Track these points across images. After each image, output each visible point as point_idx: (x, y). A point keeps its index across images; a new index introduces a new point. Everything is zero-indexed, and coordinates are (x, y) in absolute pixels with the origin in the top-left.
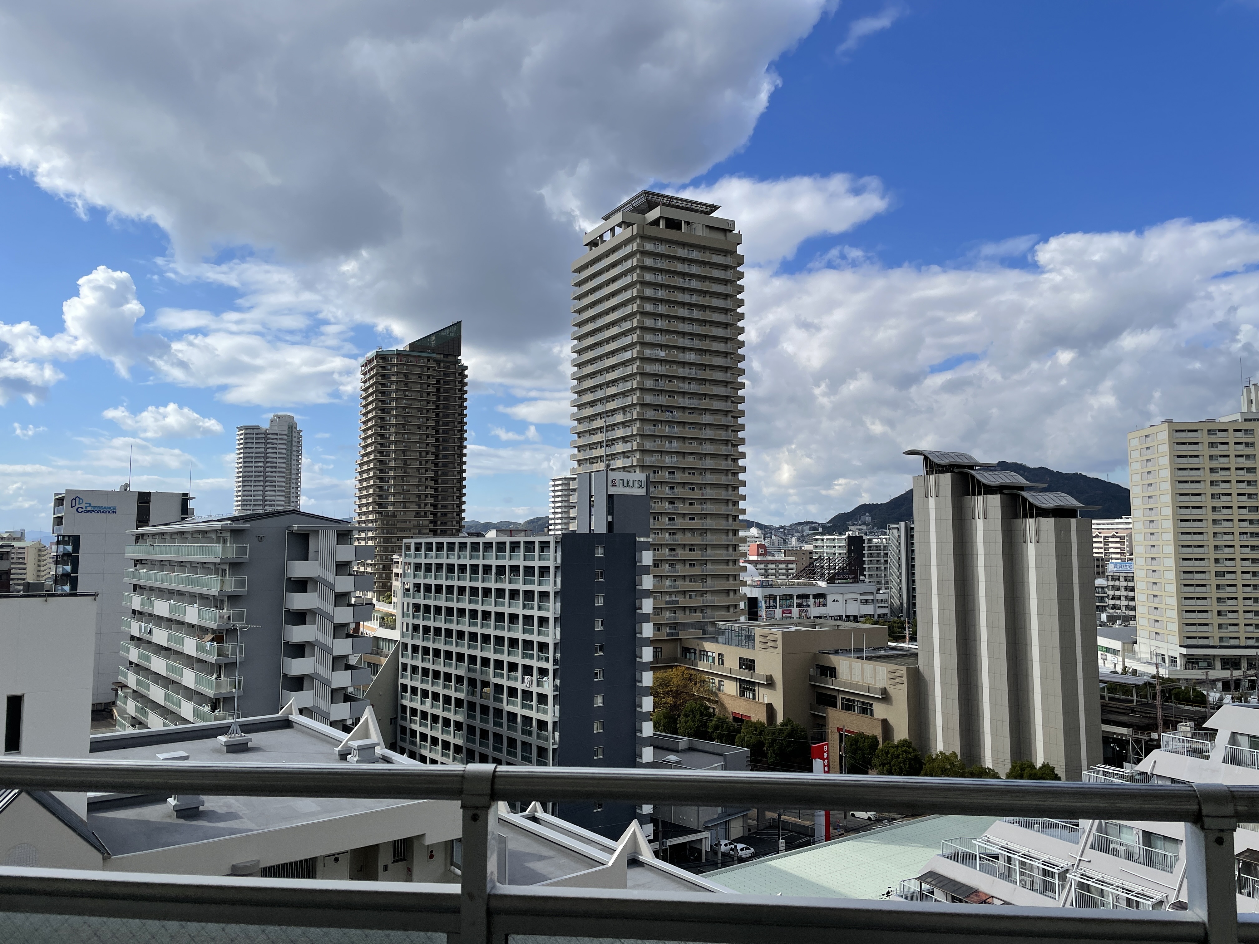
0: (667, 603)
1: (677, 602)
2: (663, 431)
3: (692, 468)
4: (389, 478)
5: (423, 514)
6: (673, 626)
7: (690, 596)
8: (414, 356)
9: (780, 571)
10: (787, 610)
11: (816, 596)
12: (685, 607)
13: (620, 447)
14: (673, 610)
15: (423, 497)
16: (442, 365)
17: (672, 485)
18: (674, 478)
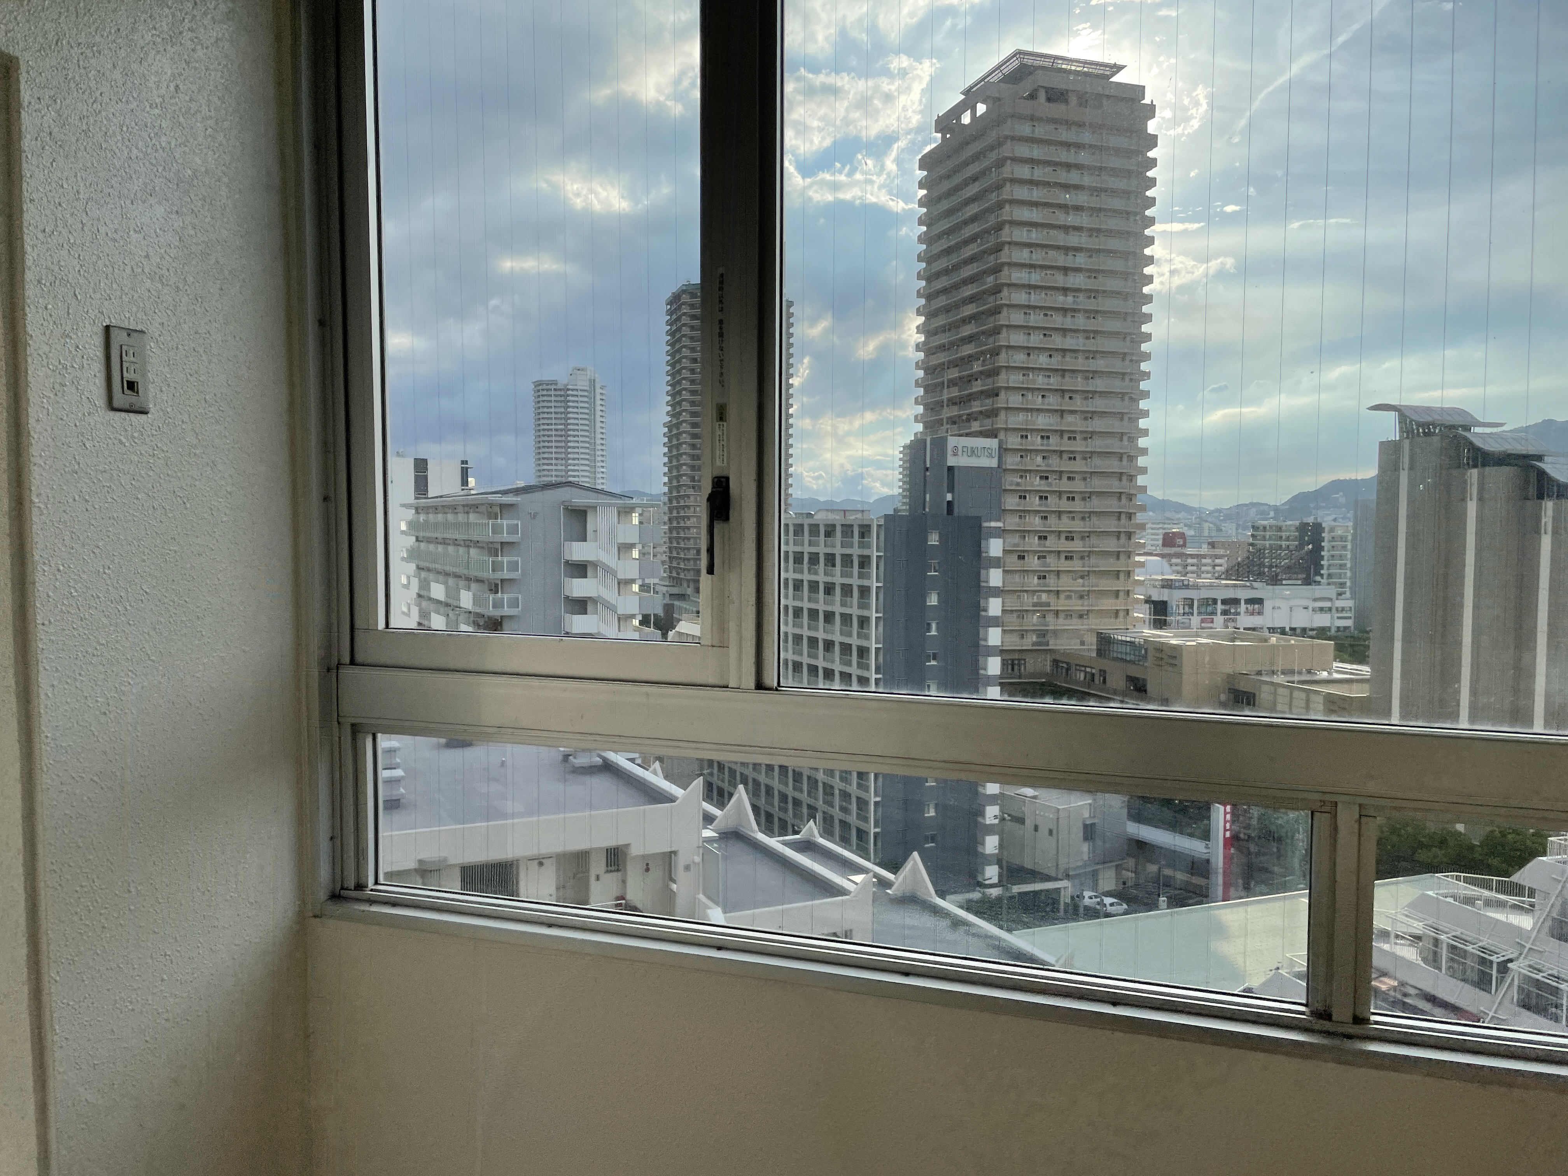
1: (1048, 605)
3: (1073, 431)
6: (1043, 634)
7: (1066, 597)
9: (1203, 568)
10: (1207, 618)
11: (1249, 602)
12: (1058, 610)
13: (976, 406)
14: (1043, 614)
17: (1046, 455)
18: (1048, 445)
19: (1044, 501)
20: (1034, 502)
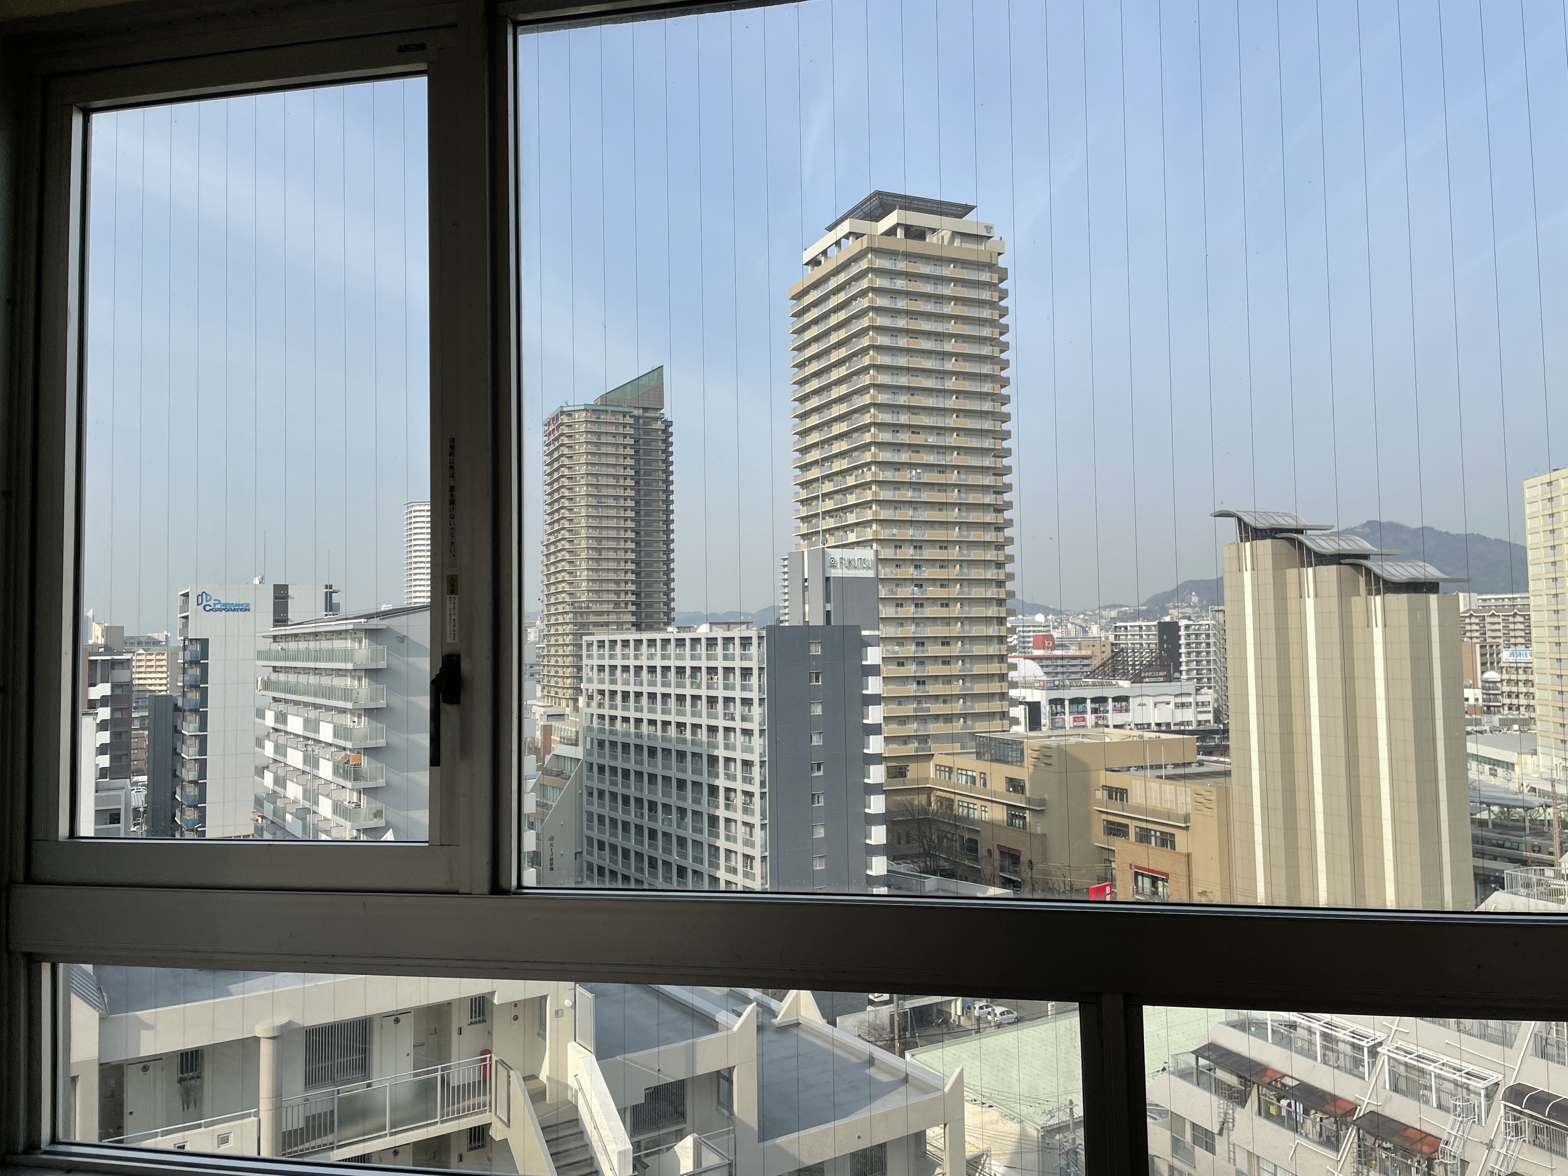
0: (915, 710)
1: (928, 709)
2: (906, 495)
3: (943, 541)
4: (581, 562)
5: (623, 605)
6: (923, 739)
7: (945, 702)
8: (607, 411)
9: (1074, 669)
10: (1079, 716)
11: (1116, 699)
12: (938, 715)
13: (851, 518)
14: (923, 719)
15: (623, 585)
16: (641, 421)
17: (917, 564)
18: (921, 555)
19: (919, 609)
20: (910, 611)
